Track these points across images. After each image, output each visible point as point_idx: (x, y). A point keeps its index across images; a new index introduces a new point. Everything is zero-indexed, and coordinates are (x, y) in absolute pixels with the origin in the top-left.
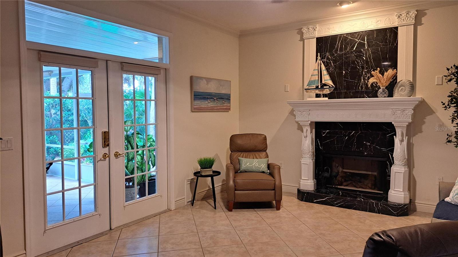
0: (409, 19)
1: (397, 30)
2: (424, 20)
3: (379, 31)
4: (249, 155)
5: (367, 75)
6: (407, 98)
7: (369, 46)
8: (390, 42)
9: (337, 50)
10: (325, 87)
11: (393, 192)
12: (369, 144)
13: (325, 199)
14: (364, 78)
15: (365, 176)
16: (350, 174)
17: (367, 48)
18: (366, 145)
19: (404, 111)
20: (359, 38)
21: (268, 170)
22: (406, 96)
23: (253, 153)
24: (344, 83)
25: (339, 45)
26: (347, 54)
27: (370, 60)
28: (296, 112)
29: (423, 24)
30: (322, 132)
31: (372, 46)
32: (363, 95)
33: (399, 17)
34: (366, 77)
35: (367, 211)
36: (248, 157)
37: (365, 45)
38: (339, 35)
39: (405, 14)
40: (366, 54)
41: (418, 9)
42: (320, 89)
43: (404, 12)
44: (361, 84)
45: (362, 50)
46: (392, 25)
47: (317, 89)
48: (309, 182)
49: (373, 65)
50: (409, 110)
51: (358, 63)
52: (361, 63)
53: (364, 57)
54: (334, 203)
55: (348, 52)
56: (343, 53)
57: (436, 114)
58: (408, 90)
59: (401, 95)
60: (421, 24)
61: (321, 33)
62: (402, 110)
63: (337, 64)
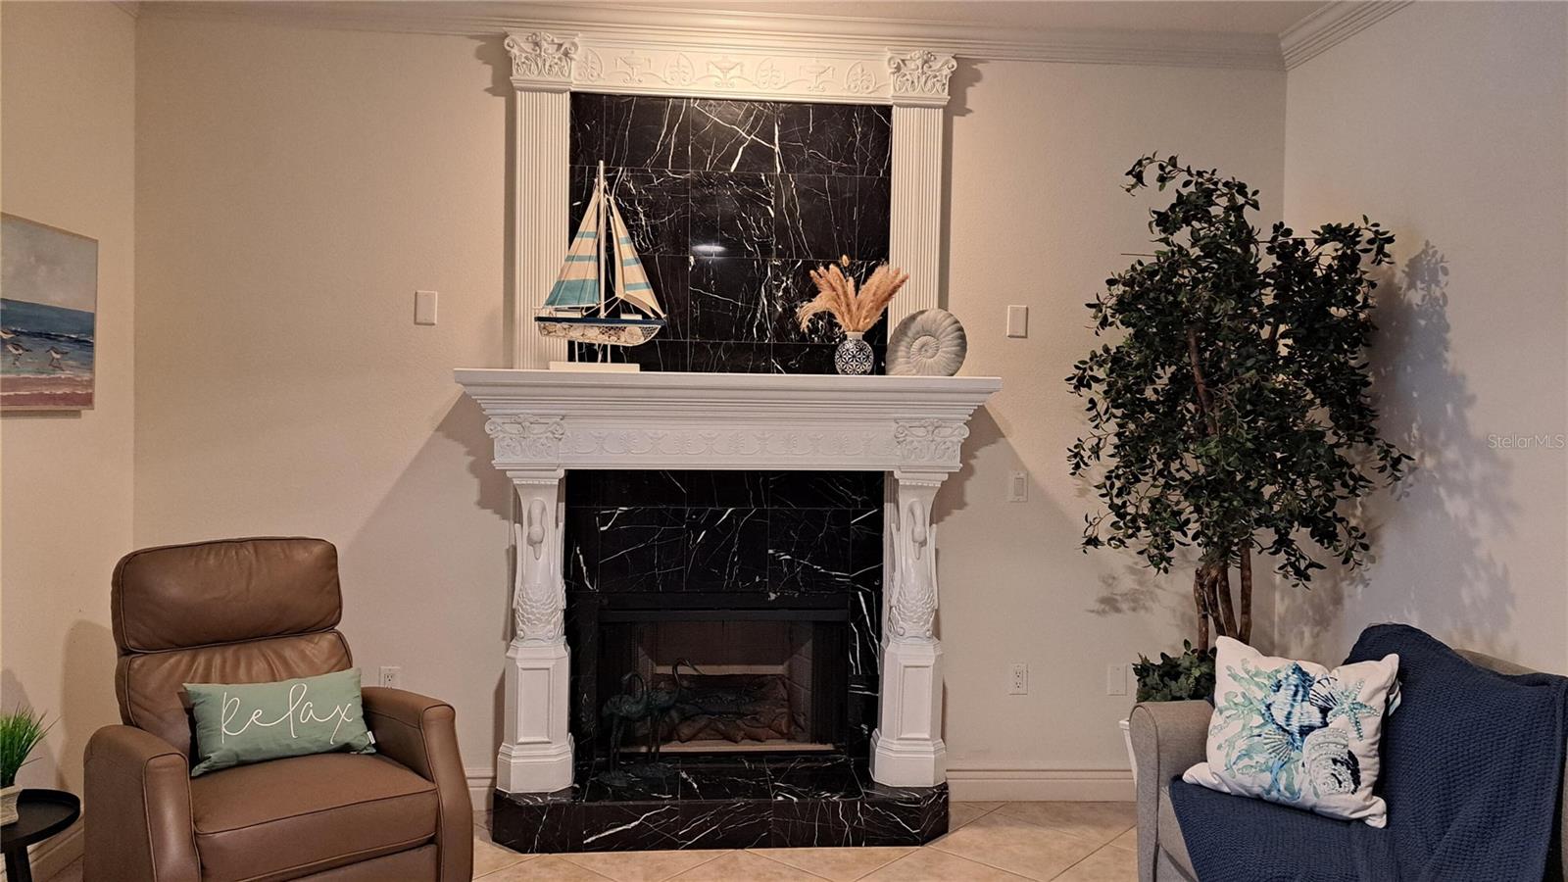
0: (929, 83)
1: (889, 119)
2: (973, 95)
3: (824, 110)
4: (243, 665)
5: (782, 283)
6: (941, 380)
7: (787, 163)
8: (863, 163)
9: (661, 162)
10: (624, 317)
11: (894, 747)
12: (788, 557)
13: (636, 823)
14: (771, 291)
15: (751, 688)
16: (693, 685)
17: (782, 171)
18: (775, 560)
19: (937, 427)
20: (753, 127)
21: (370, 734)
22: (943, 372)
23: (268, 648)
24: (691, 306)
25: (669, 143)
26: (703, 186)
27: (793, 222)
28: (493, 423)
29: (970, 111)
30: (598, 515)
31: (802, 165)
32: (767, 360)
33: (898, 69)
34: (778, 287)
35: (811, 845)
36: (242, 671)
37: (774, 159)
38: (669, 97)
39: (919, 62)
40: (778, 197)
41: (962, 51)
42: (601, 321)
43: (916, 54)
44: (758, 315)
45: (763, 178)
46: (873, 95)
47: (590, 322)
48: (554, 752)
49: (802, 240)
50: (955, 426)
51: (747, 227)
52: (759, 228)
53: (772, 207)
54: (676, 836)
55: (708, 176)
56: (686, 180)
57: (1008, 443)
58: (949, 349)
59: (921, 369)
60: (965, 112)
61: (595, 74)
62: (932, 424)
63: (665, 222)
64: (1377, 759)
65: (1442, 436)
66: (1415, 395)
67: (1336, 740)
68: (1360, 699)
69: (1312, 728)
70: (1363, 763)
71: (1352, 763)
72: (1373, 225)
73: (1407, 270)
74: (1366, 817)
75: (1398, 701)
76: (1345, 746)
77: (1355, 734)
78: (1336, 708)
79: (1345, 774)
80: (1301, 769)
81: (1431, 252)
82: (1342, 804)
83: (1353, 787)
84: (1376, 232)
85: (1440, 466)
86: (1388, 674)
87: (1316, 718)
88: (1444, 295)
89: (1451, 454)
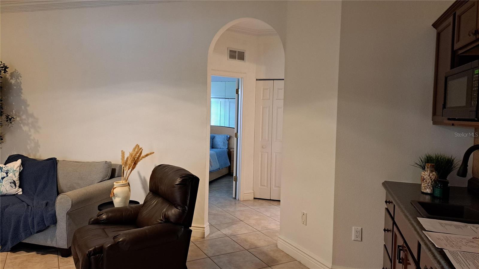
64: (19, 181)
65: (21, 113)
66: (14, 104)
67: (11, 178)
68: (14, 169)
69: (4, 177)
70: (16, 182)
71: (14, 183)
72: (3, 64)
73: (10, 75)
74: (18, 193)
75: (22, 169)
76: (13, 179)
77: (14, 177)
78: (9, 172)
79: (13, 185)
80: (3, 186)
81: (17, 72)
82: (13, 191)
83: (15, 187)
84: (4, 65)
85: (21, 120)
86: (20, 163)
87: (5, 175)
88: (21, 82)
89: (24, 117)
